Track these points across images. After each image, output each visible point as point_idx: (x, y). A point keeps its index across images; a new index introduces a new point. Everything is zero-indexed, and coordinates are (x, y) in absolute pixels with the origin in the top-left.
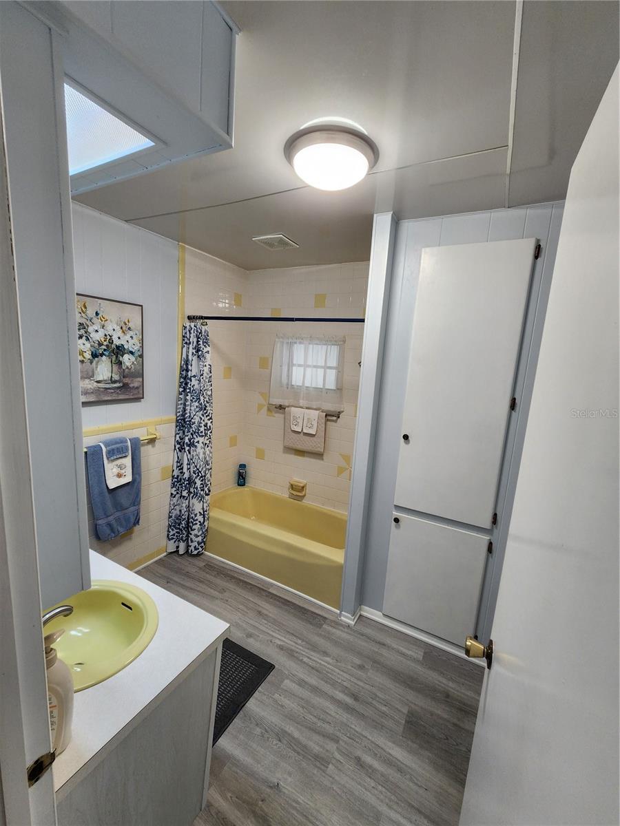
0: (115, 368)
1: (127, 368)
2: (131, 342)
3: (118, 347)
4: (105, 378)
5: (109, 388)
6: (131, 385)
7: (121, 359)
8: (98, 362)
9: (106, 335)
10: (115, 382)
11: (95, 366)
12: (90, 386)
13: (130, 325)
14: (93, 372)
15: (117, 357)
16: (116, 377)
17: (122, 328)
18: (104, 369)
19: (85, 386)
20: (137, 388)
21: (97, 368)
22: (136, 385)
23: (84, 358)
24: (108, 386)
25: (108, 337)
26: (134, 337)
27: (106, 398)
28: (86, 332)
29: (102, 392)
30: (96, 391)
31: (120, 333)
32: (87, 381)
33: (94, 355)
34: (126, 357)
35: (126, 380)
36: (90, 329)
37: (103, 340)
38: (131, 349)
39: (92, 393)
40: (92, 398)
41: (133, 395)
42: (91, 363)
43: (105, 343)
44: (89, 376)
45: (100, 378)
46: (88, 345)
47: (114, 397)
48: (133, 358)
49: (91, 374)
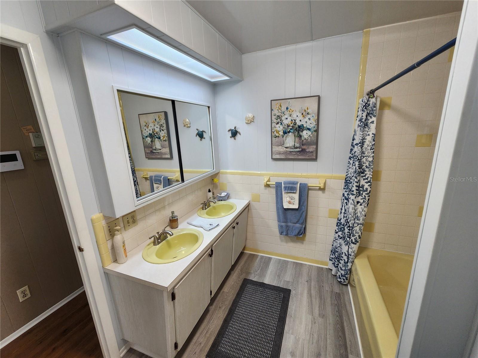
0: (297, 139)
1: (305, 139)
2: (309, 122)
3: (299, 127)
4: (291, 145)
5: (293, 152)
6: (307, 150)
7: (301, 134)
8: (286, 137)
9: (292, 120)
10: (297, 148)
11: (285, 139)
12: (281, 150)
13: (309, 111)
14: (284, 142)
15: (298, 133)
16: (297, 145)
17: (302, 114)
18: (290, 141)
19: (279, 150)
20: (312, 152)
21: (286, 139)
22: (311, 150)
23: (279, 134)
24: (292, 150)
25: (294, 121)
26: (311, 118)
27: (291, 157)
28: (281, 120)
29: (288, 153)
30: (285, 153)
31: (301, 117)
32: (280, 147)
33: (285, 133)
34: (305, 132)
35: (304, 147)
36: (283, 118)
37: (290, 124)
38: (308, 127)
39: (283, 153)
40: (282, 157)
41: (308, 157)
42: (283, 137)
43: (291, 125)
44: (282, 144)
45: (288, 146)
46: (281, 127)
47: (296, 157)
48: (309, 133)
49: (282, 143)
